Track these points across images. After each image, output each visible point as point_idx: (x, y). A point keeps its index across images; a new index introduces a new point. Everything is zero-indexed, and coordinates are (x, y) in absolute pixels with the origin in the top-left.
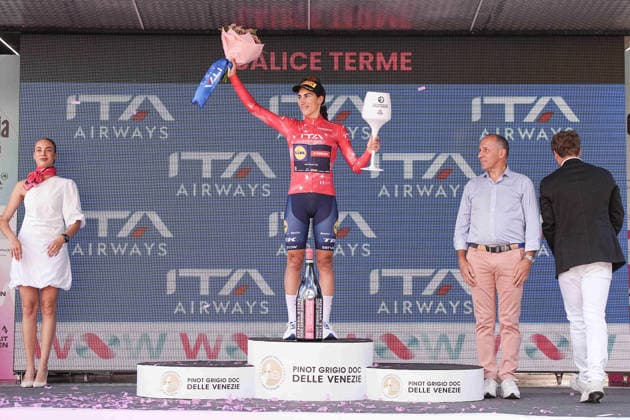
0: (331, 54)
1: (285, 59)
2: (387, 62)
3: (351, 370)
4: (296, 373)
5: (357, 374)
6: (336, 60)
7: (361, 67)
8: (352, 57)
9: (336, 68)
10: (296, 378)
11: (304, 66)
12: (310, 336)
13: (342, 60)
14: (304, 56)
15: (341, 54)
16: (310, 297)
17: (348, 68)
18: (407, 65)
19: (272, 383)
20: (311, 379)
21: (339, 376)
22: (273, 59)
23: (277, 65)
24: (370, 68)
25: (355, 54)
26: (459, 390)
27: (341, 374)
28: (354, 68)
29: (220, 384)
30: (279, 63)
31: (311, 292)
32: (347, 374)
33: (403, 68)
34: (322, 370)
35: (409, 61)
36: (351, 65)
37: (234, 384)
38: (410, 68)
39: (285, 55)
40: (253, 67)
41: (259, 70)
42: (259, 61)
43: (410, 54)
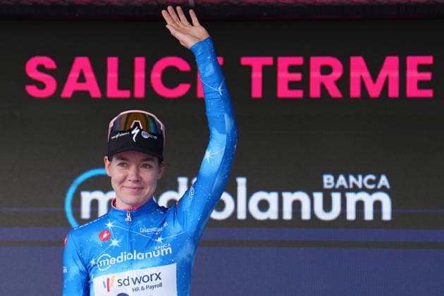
0: (245, 61)
1: (140, 75)
2: (374, 77)
6: (257, 75)
7: (315, 92)
9: (257, 92)
11: (182, 89)
13: (270, 74)
14: (182, 66)
15: (268, 61)
17: (283, 92)
18: (422, 85)
22: (112, 76)
23: (120, 87)
24: (335, 92)
25: (299, 61)
28: (299, 94)
30: (126, 80)
33: (412, 91)
35: (427, 76)
36: (292, 85)
38: (428, 93)
39: (140, 62)
40: (67, 93)
41: (81, 96)
42: (82, 79)
43: (428, 60)
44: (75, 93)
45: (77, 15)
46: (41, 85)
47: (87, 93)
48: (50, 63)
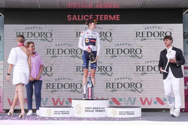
0: (96, 15)
2: (112, 17)
3: (102, 108)
4: (86, 109)
5: (104, 109)
6: (97, 17)
7: (105, 19)
8: (102, 16)
10: (86, 111)
11: (88, 19)
12: (90, 98)
13: (99, 17)
14: (88, 16)
15: (99, 15)
16: (90, 87)
17: (101, 19)
18: (118, 19)
19: (79, 112)
20: (90, 111)
21: (99, 110)
23: (80, 19)
24: (107, 20)
25: (103, 15)
26: (134, 114)
27: (99, 109)
29: (63, 113)
30: (80, 18)
31: (90, 85)
32: (101, 109)
34: (93, 108)
35: (119, 17)
36: (102, 19)
37: (68, 113)
38: (119, 20)
39: (82, 16)
40: (73, 20)
41: (75, 20)
42: (75, 18)
43: (119, 15)
44: (74, 20)
45: (74, 10)
46: (69, 19)
48: (70, 16)
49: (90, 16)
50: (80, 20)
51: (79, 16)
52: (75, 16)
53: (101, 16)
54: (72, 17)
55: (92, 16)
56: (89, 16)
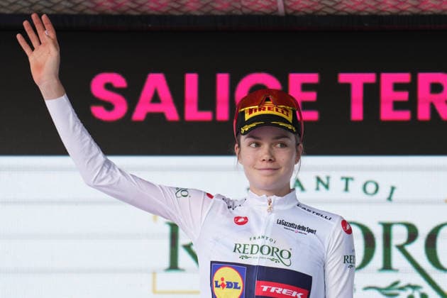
0: (343, 78)
1: (224, 91)
6: (357, 94)
7: (424, 114)
8: (398, 87)
9: (357, 113)
13: (372, 93)
14: (272, 83)
15: (370, 78)
17: (387, 113)
23: (201, 108)
25: (405, 77)
28: (405, 115)
30: (207, 100)
36: (398, 106)
39: (223, 80)
40: (139, 114)
41: (155, 119)
44: (149, 115)
45: (150, 26)
46: (109, 106)
47: (162, 115)
48: (119, 81)
49: (296, 80)
50: (206, 116)
51: (191, 81)
52: (156, 82)
53: (388, 79)
54: (132, 94)
55: (313, 78)
56: (284, 82)
